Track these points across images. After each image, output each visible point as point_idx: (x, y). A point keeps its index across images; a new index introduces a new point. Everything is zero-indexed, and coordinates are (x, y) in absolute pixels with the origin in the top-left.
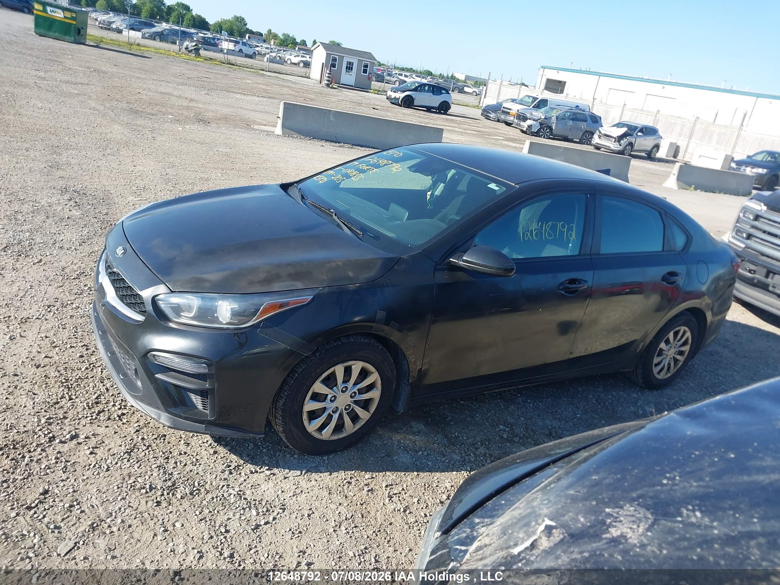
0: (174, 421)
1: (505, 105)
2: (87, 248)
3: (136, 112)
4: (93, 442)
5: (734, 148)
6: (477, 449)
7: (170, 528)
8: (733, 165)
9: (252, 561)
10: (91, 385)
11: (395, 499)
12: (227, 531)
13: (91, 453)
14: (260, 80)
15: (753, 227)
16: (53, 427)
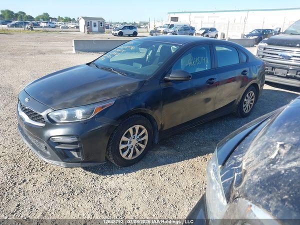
0: (67, 165)
1: (158, 29)
2: (8, 108)
3: (14, 54)
4: (33, 181)
5: (244, 31)
6: (188, 151)
7: (77, 208)
8: (245, 37)
9: (114, 212)
10: (25, 159)
11: (163, 176)
12: (101, 203)
13: (34, 186)
14: (61, 35)
15: (264, 53)
16: (14, 179)
